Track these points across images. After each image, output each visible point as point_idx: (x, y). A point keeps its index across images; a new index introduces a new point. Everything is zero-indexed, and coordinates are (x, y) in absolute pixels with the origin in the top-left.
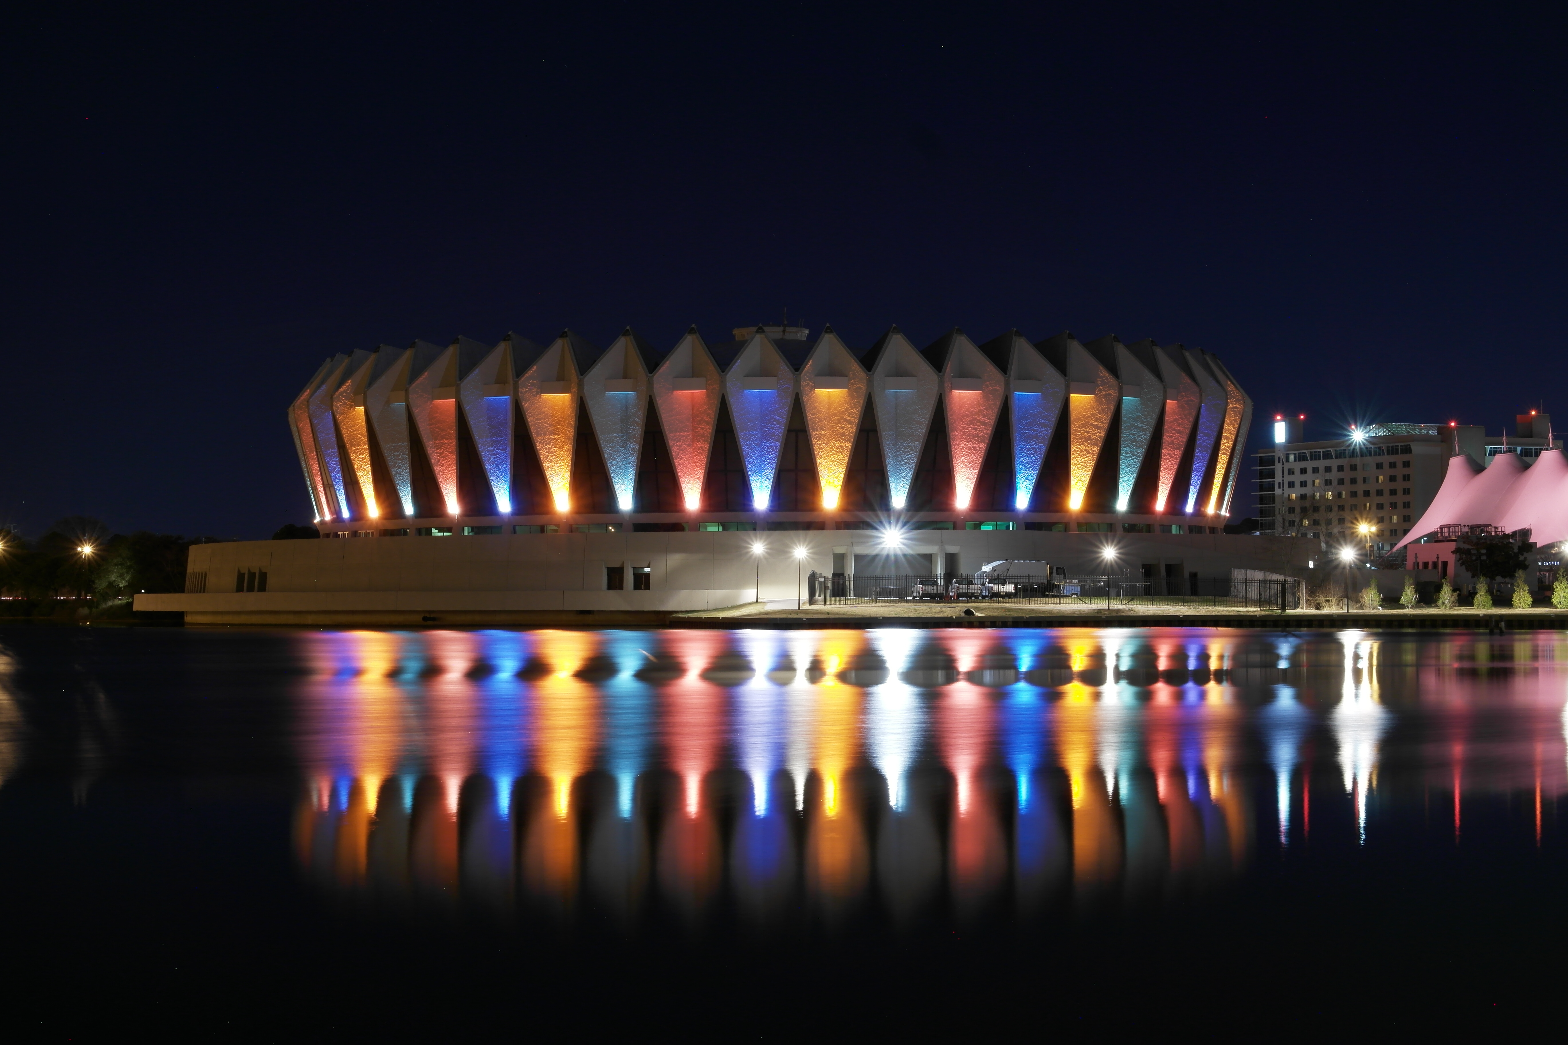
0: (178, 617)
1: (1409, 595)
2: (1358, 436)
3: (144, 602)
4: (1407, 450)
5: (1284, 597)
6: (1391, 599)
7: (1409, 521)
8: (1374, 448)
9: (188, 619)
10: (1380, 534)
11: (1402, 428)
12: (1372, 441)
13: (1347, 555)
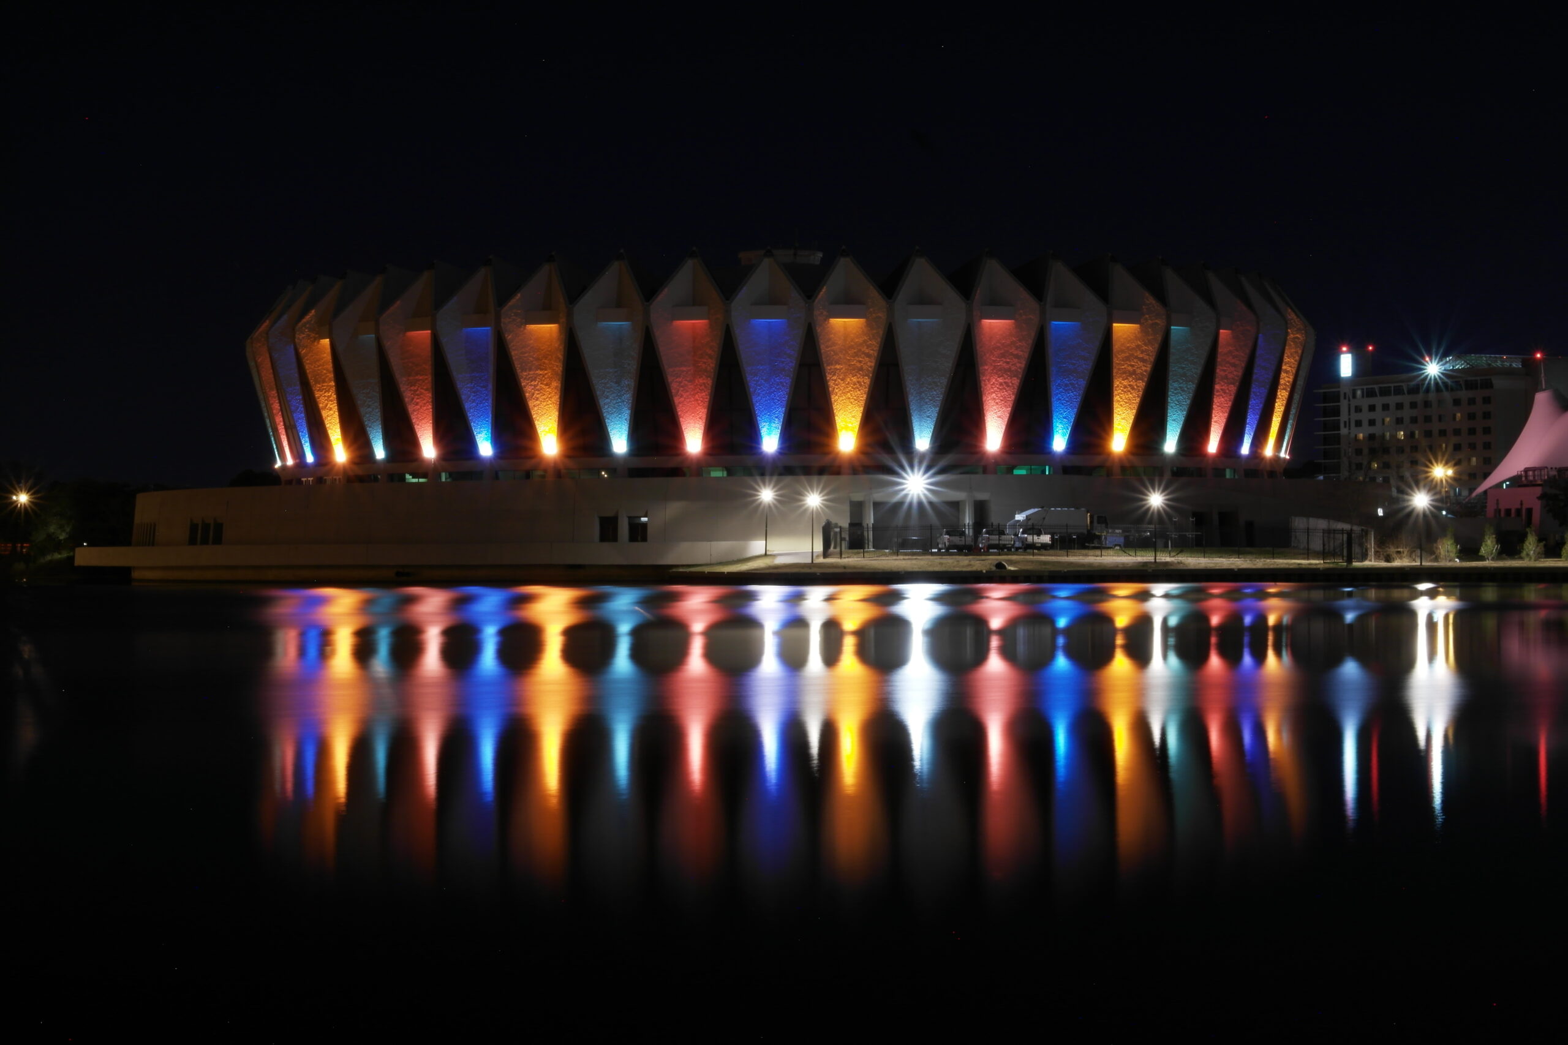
0: (123, 574)
1: (1489, 545)
2: (1433, 369)
3: (86, 556)
4: (1488, 385)
5: (1351, 547)
6: (1469, 550)
7: (1490, 464)
8: (1451, 381)
9: (136, 575)
10: (1456, 480)
11: (1483, 360)
12: (1446, 374)
13: (1421, 501)
